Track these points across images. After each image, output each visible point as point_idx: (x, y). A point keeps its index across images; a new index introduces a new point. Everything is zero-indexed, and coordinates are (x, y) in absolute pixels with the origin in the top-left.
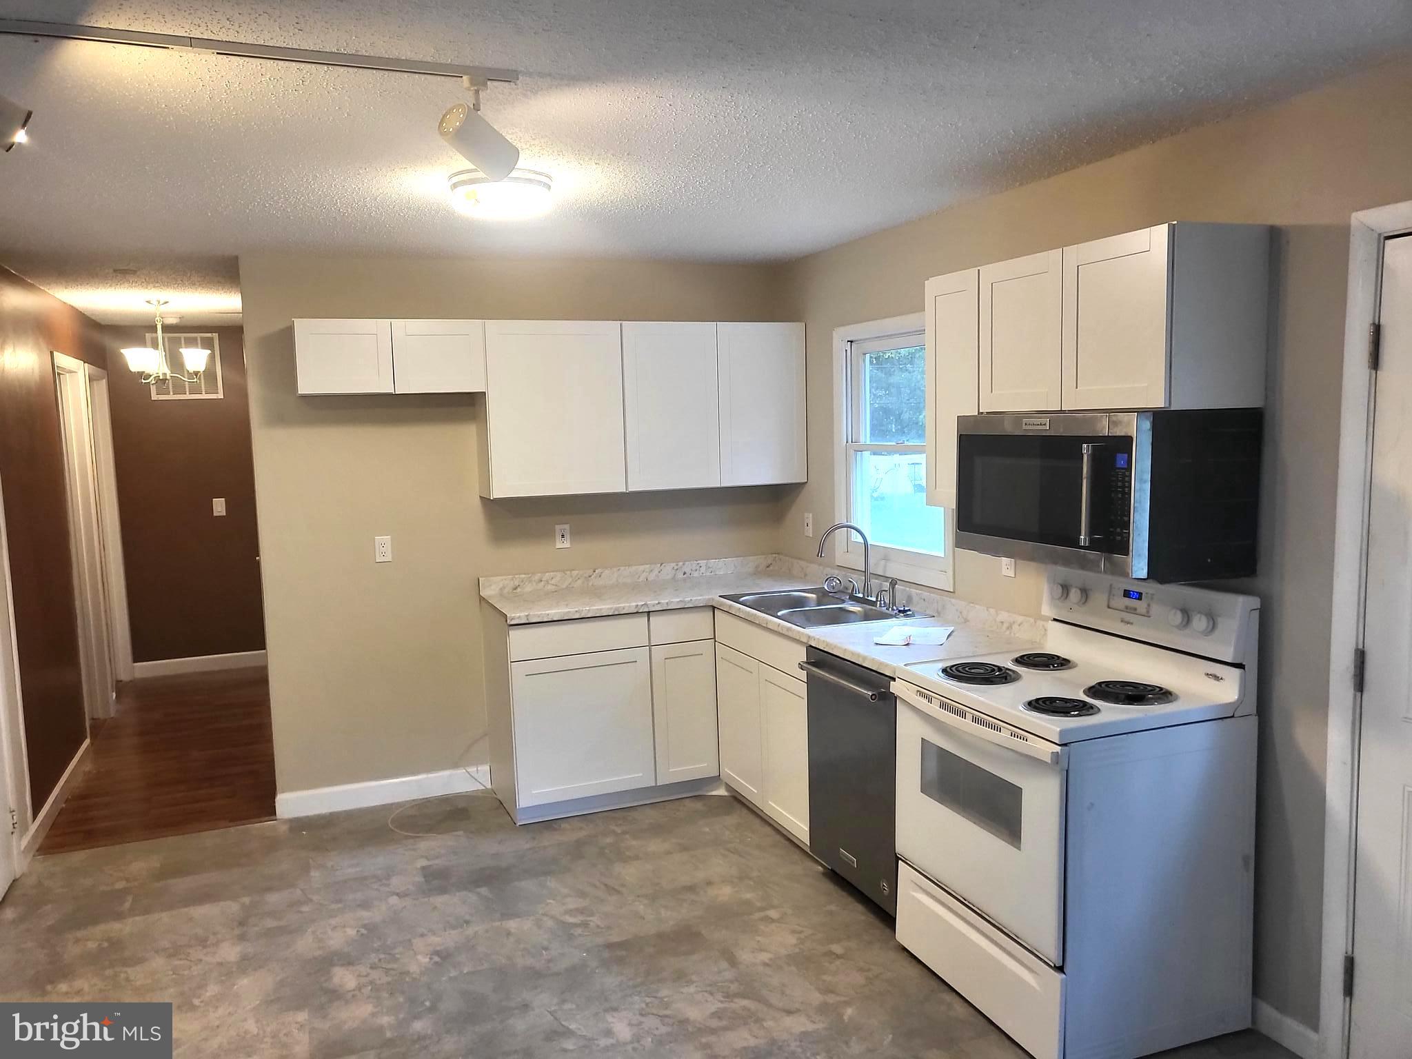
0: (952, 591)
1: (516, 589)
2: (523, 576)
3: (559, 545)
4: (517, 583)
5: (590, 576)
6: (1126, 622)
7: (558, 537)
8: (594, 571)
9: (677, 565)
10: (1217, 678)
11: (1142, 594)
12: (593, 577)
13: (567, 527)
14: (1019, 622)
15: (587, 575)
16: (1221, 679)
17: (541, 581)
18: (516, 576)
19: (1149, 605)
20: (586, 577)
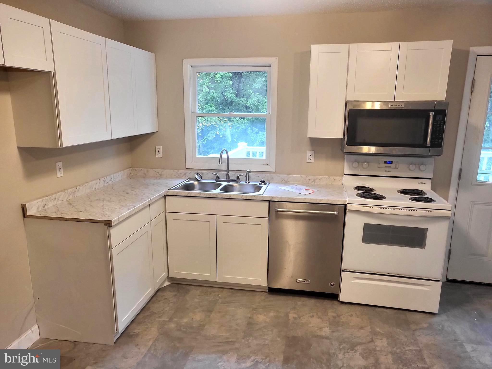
0: (275, 171)
1: (44, 207)
2: (47, 198)
3: (59, 175)
4: (44, 203)
5: (75, 192)
6: (387, 171)
7: (58, 170)
8: (77, 188)
9: (104, 179)
10: (422, 183)
11: (392, 162)
12: (76, 191)
13: (61, 163)
14: (319, 179)
15: (74, 191)
16: (425, 183)
17: (55, 199)
18: (44, 198)
19: (396, 165)
20: (73, 193)
